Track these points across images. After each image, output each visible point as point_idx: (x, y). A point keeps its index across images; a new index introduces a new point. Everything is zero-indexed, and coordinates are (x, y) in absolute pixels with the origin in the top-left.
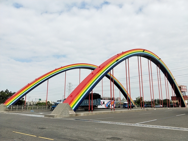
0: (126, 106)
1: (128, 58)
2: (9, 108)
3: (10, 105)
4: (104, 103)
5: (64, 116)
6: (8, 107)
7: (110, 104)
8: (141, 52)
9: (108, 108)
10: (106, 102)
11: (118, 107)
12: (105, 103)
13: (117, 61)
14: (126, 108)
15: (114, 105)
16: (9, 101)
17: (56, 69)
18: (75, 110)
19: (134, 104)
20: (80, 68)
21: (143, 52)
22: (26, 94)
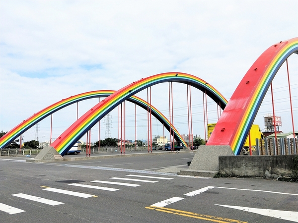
0: (169, 148)
1: (150, 85)
5: (47, 161)
8: (173, 76)
11: (159, 149)
13: (130, 92)
17: (63, 100)
18: (63, 154)
19: (185, 145)
20: (100, 96)
21: (176, 76)
22: (20, 134)
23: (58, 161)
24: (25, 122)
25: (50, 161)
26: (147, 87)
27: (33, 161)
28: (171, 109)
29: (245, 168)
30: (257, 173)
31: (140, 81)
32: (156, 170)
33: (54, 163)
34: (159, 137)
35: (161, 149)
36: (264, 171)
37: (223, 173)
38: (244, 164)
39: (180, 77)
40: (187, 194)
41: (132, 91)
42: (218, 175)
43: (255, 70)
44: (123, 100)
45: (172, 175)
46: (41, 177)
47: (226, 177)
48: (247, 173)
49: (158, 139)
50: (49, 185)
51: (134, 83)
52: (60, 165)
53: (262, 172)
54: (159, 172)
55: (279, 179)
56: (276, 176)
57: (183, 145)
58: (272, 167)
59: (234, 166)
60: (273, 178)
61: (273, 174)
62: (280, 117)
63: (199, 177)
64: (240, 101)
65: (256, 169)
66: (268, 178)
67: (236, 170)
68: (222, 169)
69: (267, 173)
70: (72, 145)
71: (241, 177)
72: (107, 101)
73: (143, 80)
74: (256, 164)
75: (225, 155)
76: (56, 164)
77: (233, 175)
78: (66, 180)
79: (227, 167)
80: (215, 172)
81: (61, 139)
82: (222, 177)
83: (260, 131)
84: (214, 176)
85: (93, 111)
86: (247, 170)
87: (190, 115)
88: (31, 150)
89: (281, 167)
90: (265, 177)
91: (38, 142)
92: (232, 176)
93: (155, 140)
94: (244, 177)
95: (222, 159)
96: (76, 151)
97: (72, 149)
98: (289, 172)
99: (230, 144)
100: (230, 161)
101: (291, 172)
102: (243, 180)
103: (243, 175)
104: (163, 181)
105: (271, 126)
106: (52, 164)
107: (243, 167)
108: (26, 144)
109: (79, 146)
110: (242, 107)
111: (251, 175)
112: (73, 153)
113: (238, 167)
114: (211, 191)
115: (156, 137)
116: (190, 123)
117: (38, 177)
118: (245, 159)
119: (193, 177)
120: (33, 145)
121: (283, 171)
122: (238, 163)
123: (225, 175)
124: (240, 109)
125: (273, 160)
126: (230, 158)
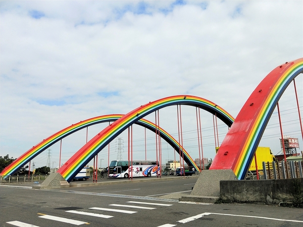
0: (180, 173)
1: (158, 109)
2: (7, 179)
3: (8, 175)
4: (141, 169)
5: (53, 187)
6: (5, 177)
7: (151, 171)
8: (181, 99)
9: (147, 176)
10: (144, 168)
11: (170, 175)
12: (143, 170)
13: (137, 115)
14: (179, 175)
15: (157, 172)
16: (6, 170)
17: (73, 125)
18: (69, 181)
19: (198, 169)
20: (109, 121)
21: (185, 99)
22: (29, 160)
23: (64, 187)
24: (34, 148)
25: (56, 187)
26: (155, 110)
27: (39, 188)
28: (180, 133)
29: (247, 193)
30: (258, 198)
31: (147, 105)
32: (158, 196)
33: (59, 189)
34: (172, 162)
35: (172, 174)
36: (266, 196)
37: (225, 198)
38: (245, 189)
39: (188, 99)
40: (180, 221)
41: (139, 114)
42: (220, 201)
43: (260, 91)
44: (131, 124)
45: (174, 201)
46: (41, 205)
47: (227, 203)
48: (248, 198)
49: (171, 164)
50: (46, 212)
51: (142, 107)
52: (66, 191)
53: (264, 197)
54: (162, 198)
55: (281, 204)
56: (277, 201)
57: (195, 170)
58: (274, 191)
59: (235, 191)
60: (275, 203)
61: (275, 200)
62: (297, 139)
63: (200, 203)
64: (244, 123)
65: (257, 194)
66: (270, 204)
67: (238, 196)
68: (224, 195)
69: (268, 198)
70: (78, 171)
71: (242, 202)
72: (115, 125)
73: (150, 103)
74: (257, 188)
75: (227, 179)
76: (62, 191)
77: (235, 201)
78: (66, 207)
79: (228, 192)
80: (216, 198)
81: (68, 165)
82: (223, 203)
83: (271, 153)
84: (215, 202)
85: (100, 136)
86: (248, 195)
87: (200, 138)
88: (40, 176)
89: (282, 192)
90: (266, 203)
91: (49, 168)
92: (233, 202)
93: (168, 164)
94: (246, 202)
95: (223, 184)
96: (84, 177)
97: (79, 175)
98: (291, 197)
99: (233, 168)
100: (231, 185)
101: (292, 197)
102: (243, 206)
103: (244, 200)
104: (161, 207)
105: (288, 149)
106: (57, 191)
107: (245, 192)
108: (37, 170)
109: (88, 172)
110: (246, 130)
111: (252, 200)
112: (81, 179)
113: (240, 192)
114: (206, 217)
115: (169, 162)
116: (200, 146)
117: (38, 204)
118: (246, 184)
119: (194, 203)
120: (44, 171)
121: (284, 196)
122: (239, 188)
123: (227, 200)
124: (244, 131)
125: (274, 185)
126: (231, 182)
